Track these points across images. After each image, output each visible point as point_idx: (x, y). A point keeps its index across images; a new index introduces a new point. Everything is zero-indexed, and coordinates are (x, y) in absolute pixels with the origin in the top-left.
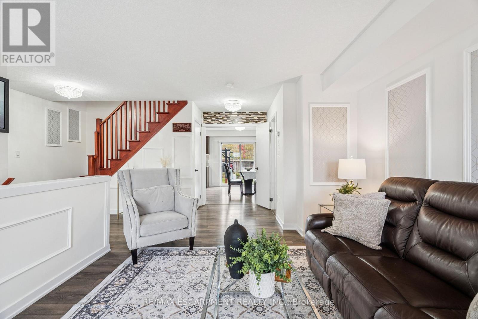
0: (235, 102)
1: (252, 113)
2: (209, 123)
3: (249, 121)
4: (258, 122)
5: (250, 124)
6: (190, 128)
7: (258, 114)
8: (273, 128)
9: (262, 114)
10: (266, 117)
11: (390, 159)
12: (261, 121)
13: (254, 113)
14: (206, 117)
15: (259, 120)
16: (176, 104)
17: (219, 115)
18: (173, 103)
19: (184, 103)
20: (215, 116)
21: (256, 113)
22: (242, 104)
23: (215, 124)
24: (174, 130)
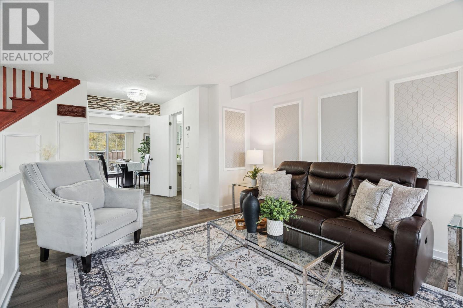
0: (140, 92)
1: (146, 104)
2: (95, 108)
3: (142, 112)
4: (152, 114)
5: (144, 115)
6: (83, 112)
7: (152, 106)
8: (172, 122)
9: (155, 106)
10: (159, 110)
11: (276, 150)
12: (155, 113)
13: (148, 104)
14: (91, 101)
15: (153, 111)
16: (61, 81)
17: (108, 101)
18: (57, 78)
19: (76, 82)
20: (102, 101)
21: (149, 104)
22: (146, 95)
23: (102, 111)
24: (60, 113)
